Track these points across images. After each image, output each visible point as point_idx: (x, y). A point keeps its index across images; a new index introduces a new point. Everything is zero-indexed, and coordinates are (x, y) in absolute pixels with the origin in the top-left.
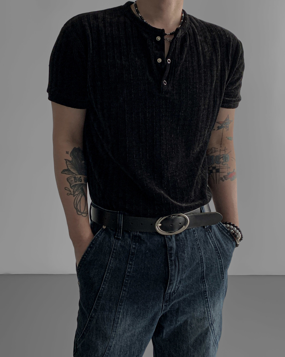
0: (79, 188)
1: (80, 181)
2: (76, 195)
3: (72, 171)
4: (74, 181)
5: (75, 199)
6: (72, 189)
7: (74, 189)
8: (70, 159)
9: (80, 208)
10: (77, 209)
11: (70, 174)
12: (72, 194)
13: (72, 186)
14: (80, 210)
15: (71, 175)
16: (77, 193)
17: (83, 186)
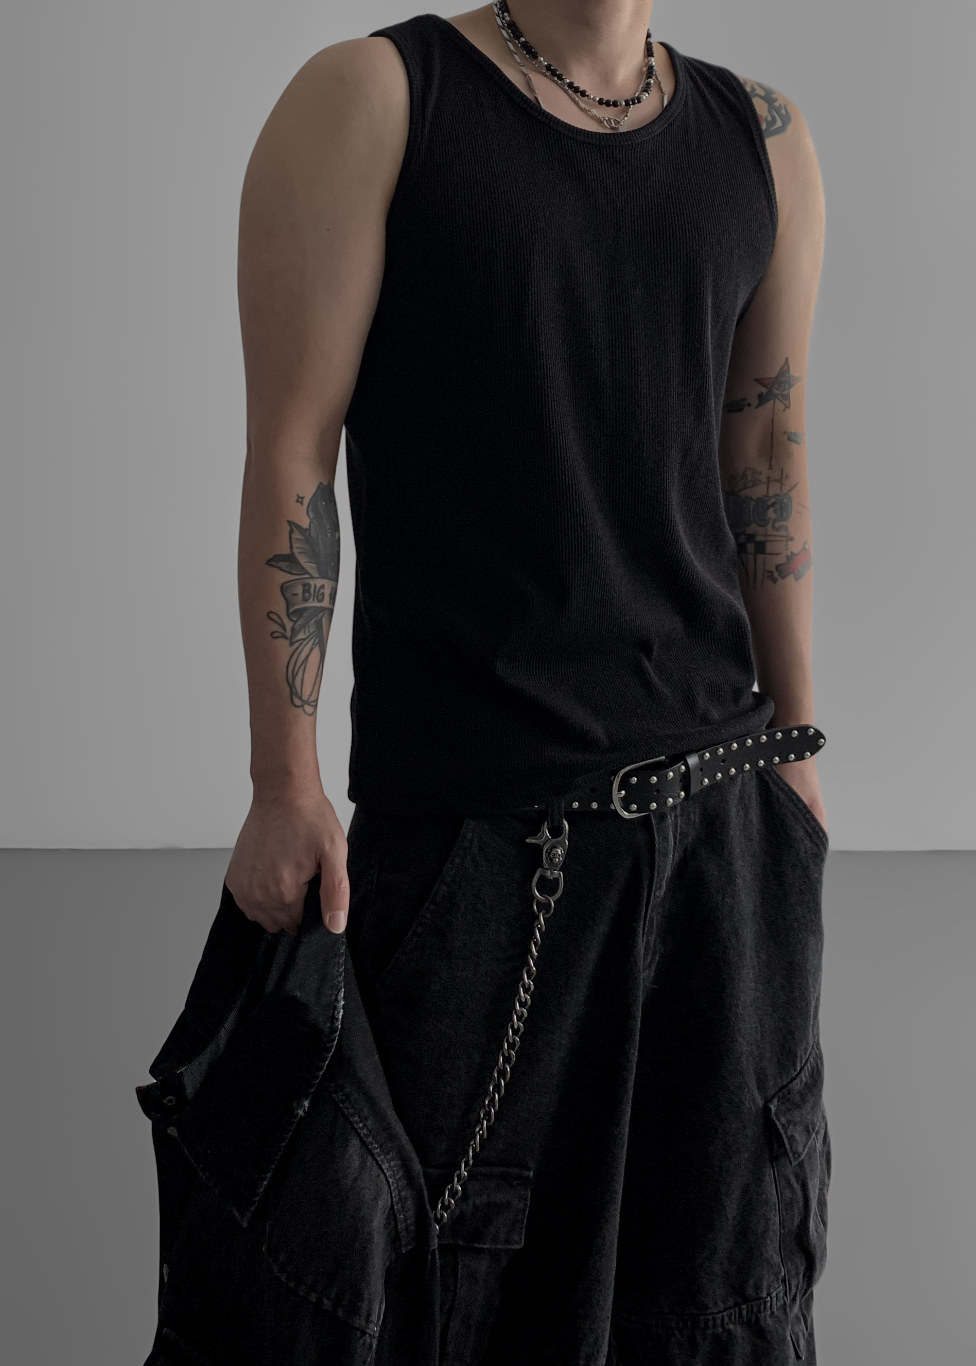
3: (304, 565)
5: (294, 652)
9: (302, 686)
15: (299, 577)
17: (323, 616)
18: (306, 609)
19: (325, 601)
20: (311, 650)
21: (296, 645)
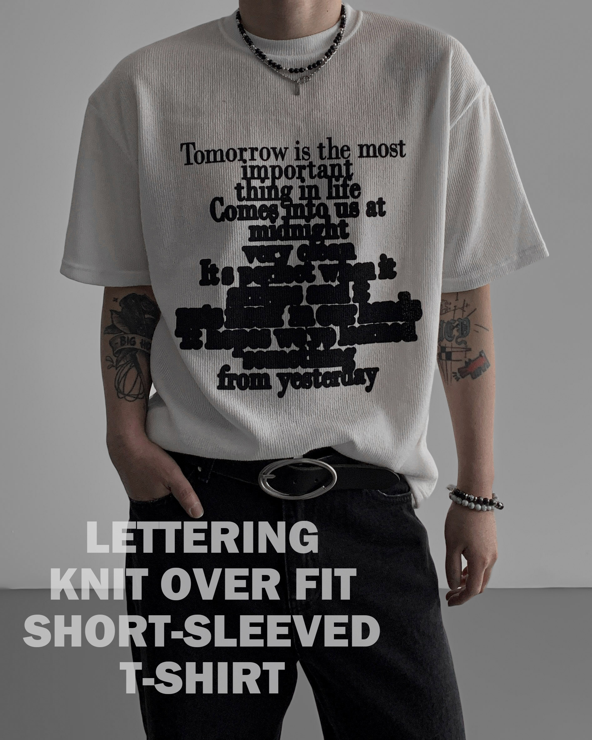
0: (129, 355)
1: (132, 343)
7: (118, 357)
9: (124, 387)
10: (118, 389)
11: (116, 333)
12: (114, 366)
17: (136, 353)
19: (136, 345)
20: (129, 369)
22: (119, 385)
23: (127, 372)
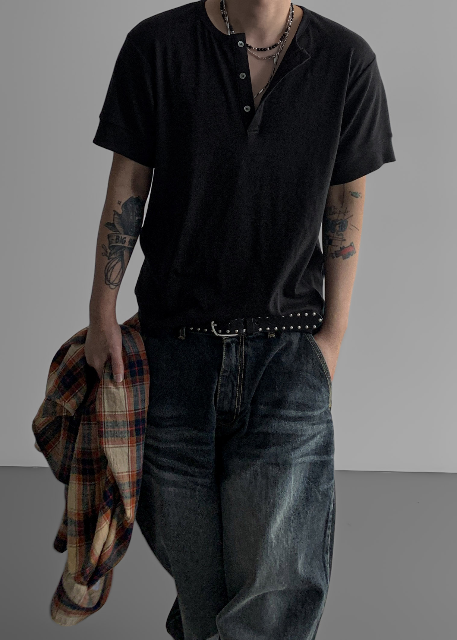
0: (119, 251)
1: (123, 242)
2: (112, 259)
3: (118, 228)
4: (114, 241)
5: (109, 262)
6: (110, 250)
7: (111, 251)
8: (120, 212)
9: (110, 277)
10: (106, 276)
11: (114, 230)
12: (107, 256)
13: (110, 246)
14: (109, 278)
15: (115, 233)
16: (113, 256)
17: (124, 250)
18: (117, 246)
19: (125, 244)
20: (117, 263)
21: (110, 260)
22: (107, 273)
23: (115, 265)
